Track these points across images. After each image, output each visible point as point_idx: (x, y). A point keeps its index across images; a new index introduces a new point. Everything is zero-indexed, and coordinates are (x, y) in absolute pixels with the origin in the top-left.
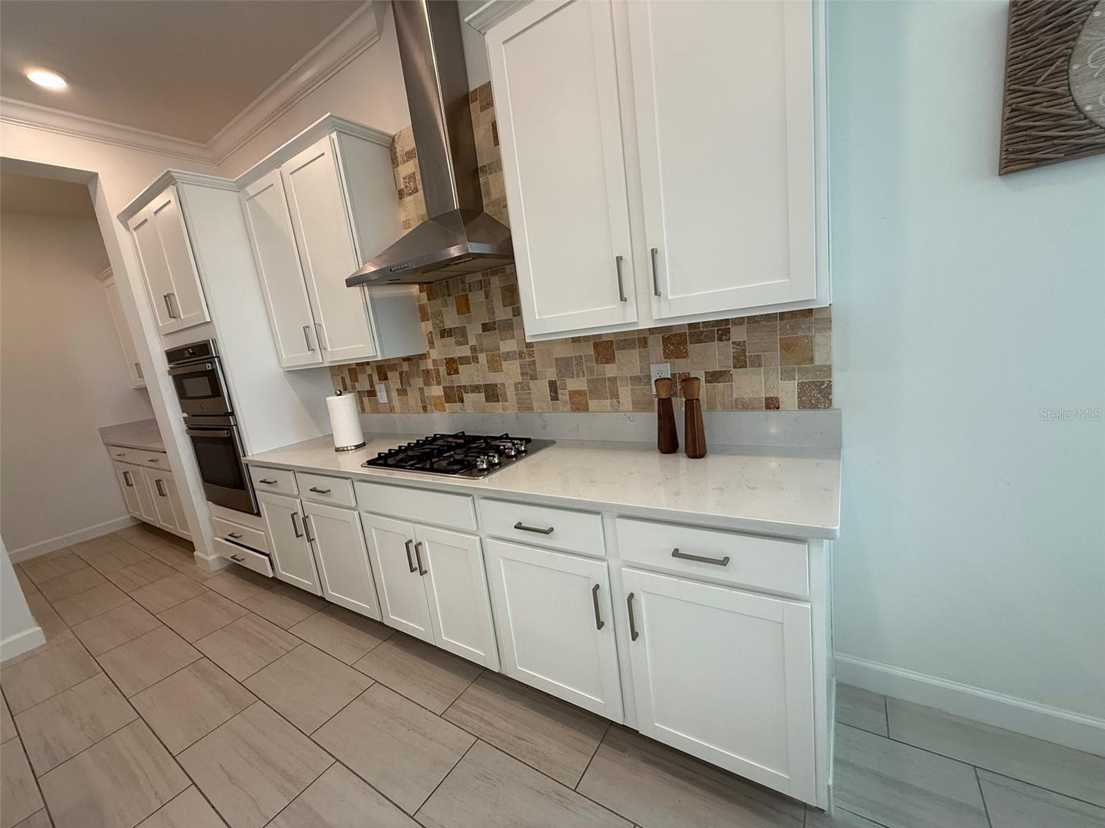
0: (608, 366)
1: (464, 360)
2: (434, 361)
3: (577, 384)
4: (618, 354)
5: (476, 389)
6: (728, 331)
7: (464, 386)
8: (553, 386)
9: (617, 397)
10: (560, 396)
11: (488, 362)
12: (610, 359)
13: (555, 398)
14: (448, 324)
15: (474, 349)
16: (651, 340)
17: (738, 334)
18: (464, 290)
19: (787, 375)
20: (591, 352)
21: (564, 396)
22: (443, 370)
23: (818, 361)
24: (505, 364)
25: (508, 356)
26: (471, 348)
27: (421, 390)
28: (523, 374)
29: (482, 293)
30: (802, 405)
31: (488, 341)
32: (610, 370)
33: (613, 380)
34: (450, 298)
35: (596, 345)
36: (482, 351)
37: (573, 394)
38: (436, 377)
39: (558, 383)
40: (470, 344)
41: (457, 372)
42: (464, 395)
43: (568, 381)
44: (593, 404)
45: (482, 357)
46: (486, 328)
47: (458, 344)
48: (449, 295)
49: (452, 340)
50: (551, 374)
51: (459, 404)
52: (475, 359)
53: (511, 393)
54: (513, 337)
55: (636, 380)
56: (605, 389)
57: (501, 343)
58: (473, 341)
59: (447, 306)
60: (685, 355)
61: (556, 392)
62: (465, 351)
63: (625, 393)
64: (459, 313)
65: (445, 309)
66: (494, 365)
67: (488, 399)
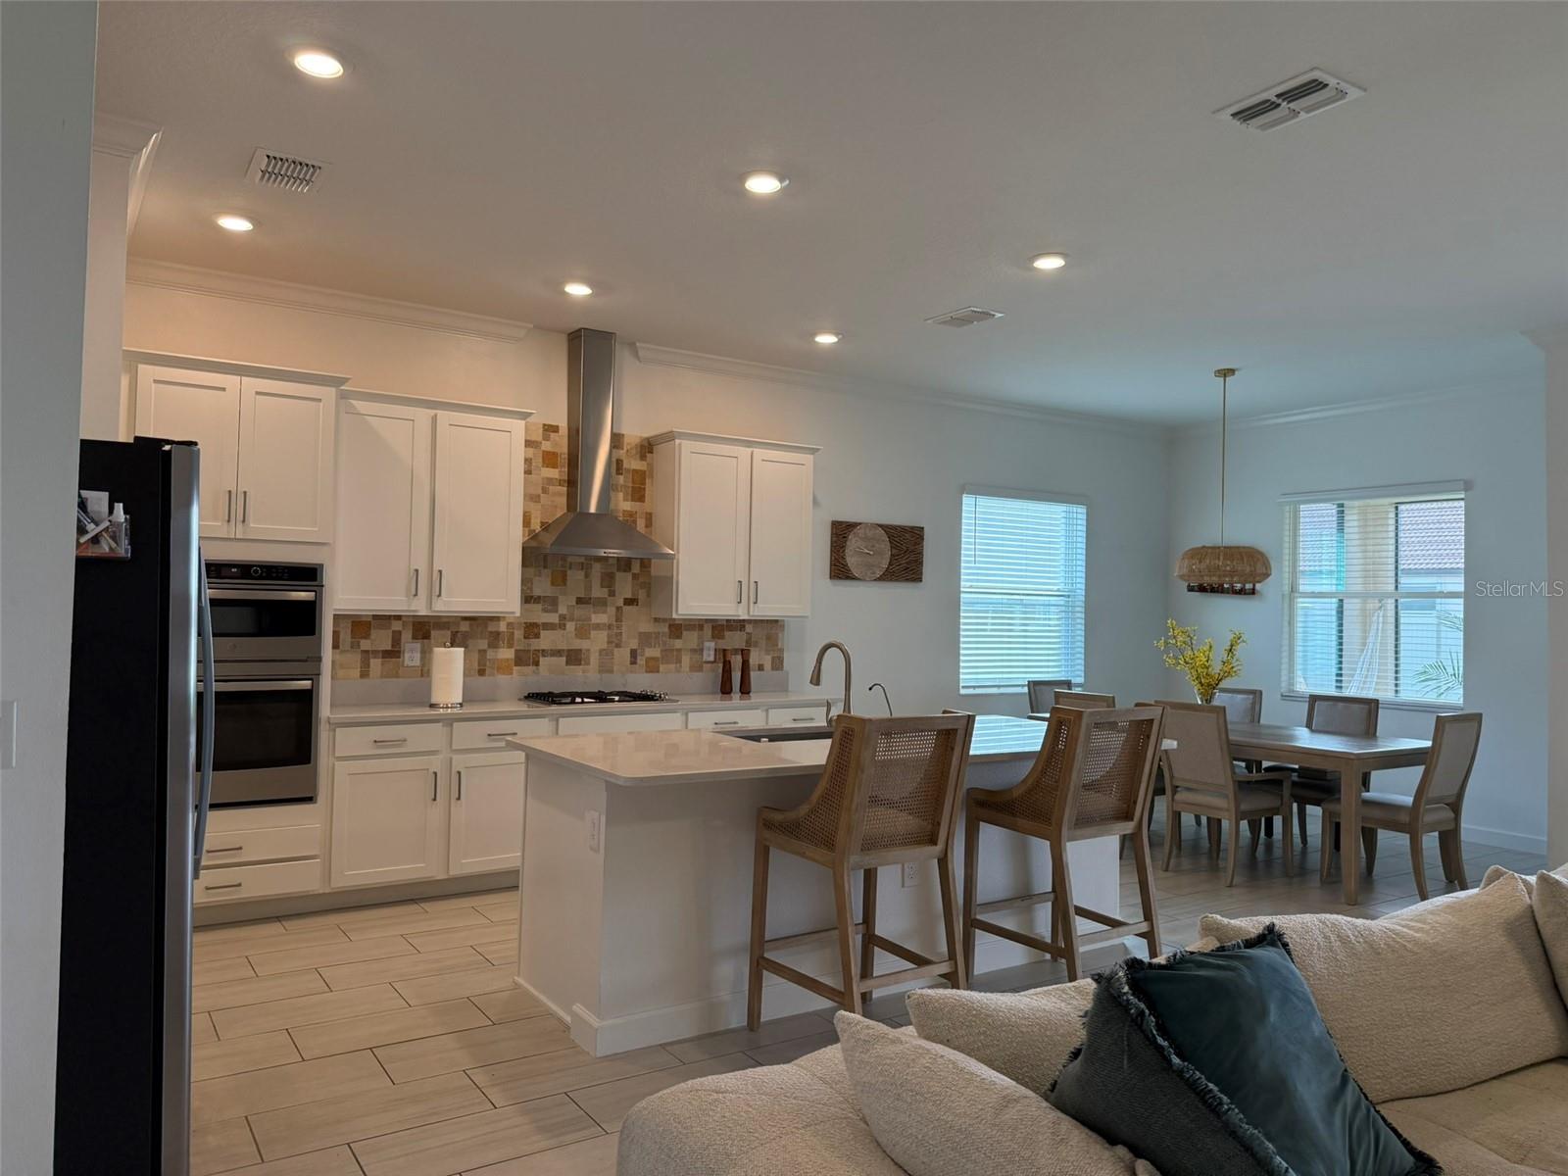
0: (678, 641)
1: (547, 626)
2: (509, 624)
3: (653, 652)
4: (685, 633)
5: (557, 653)
6: (744, 626)
7: (543, 650)
8: (634, 654)
9: (680, 662)
10: (638, 661)
11: (576, 629)
12: (679, 637)
13: (634, 662)
14: (537, 592)
15: (563, 617)
16: (706, 626)
17: (749, 628)
18: (563, 566)
19: (767, 652)
20: (666, 630)
21: (641, 661)
22: (519, 634)
23: (780, 646)
24: (593, 633)
25: (598, 627)
26: (560, 616)
27: (482, 652)
28: (609, 642)
29: (583, 573)
30: (773, 669)
31: (579, 612)
32: (678, 644)
33: (679, 650)
34: (546, 570)
35: (670, 626)
36: (572, 620)
37: (648, 660)
38: (508, 640)
39: (638, 651)
40: (560, 612)
41: (537, 636)
42: (541, 659)
43: (647, 650)
44: (662, 668)
45: (570, 626)
46: (580, 601)
47: (545, 610)
48: (545, 567)
49: (539, 607)
50: (634, 644)
51: (532, 668)
52: (562, 626)
53: (594, 659)
54: (605, 612)
55: (694, 651)
56: (671, 656)
57: (593, 616)
58: (563, 610)
59: (540, 576)
60: (723, 637)
61: (635, 658)
62: (553, 618)
63: (686, 659)
64: (553, 584)
65: (537, 578)
66: (583, 632)
67: (568, 663)
